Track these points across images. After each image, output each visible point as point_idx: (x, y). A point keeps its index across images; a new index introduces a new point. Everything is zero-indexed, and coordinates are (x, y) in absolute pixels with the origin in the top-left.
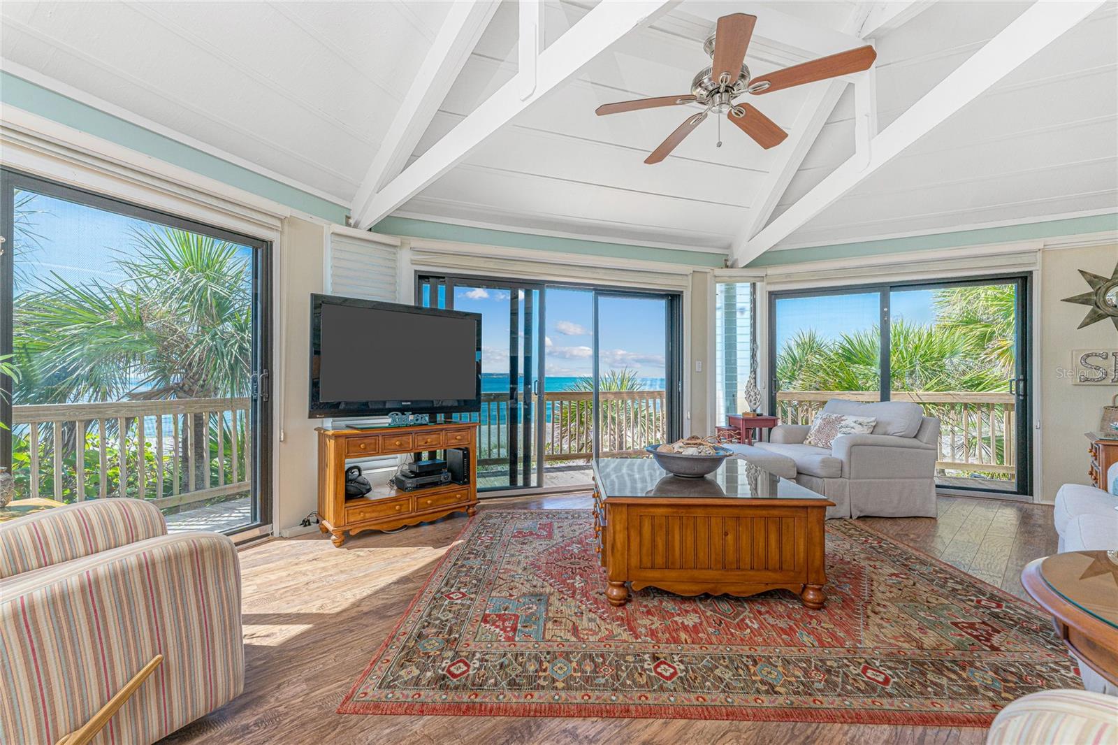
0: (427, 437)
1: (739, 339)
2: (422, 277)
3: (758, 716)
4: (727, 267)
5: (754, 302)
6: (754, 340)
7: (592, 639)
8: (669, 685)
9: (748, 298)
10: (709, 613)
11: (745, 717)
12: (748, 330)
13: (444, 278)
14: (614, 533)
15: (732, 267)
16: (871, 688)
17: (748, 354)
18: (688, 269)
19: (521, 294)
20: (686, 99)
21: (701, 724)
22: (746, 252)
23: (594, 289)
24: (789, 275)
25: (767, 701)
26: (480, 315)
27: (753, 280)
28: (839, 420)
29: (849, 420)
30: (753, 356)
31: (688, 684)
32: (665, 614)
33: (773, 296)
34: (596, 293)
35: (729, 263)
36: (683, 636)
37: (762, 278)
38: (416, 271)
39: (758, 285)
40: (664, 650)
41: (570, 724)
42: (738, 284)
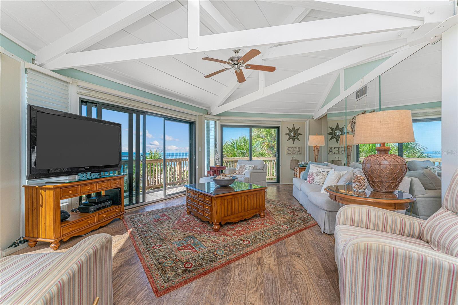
0: (103, 184)
1: (211, 140)
2: (83, 102)
3: (273, 243)
4: (208, 114)
5: (216, 127)
6: (216, 141)
7: (220, 242)
8: (250, 244)
9: (214, 126)
10: (242, 226)
11: (271, 244)
12: (214, 137)
13: (96, 104)
14: (217, 207)
15: (209, 115)
16: (286, 230)
17: (214, 145)
18: (198, 114)
19: (134, 116)
21: (264, 249)
22: (216, 111)
23: (164, 117)
24: (227, 120)
25: (272, 239)
26: (121, 125)
27: (216, 120)
28: (245, 166)
30: (216, 146)
31: (254, 243)
32: (233, 230)
33: (222, 126)
34: (165, 119)
35: (209, 113)
36: (242, 233)
37: (219, 120)
38: (80, 98)
39: (217, 122)
40: (242, 237)
42: (210, 121)
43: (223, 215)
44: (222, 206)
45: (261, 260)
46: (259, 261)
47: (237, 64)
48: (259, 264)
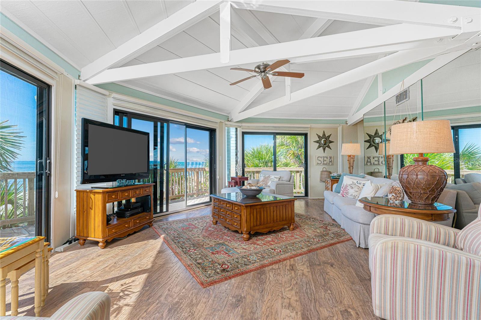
1: (231, 148)
2: (117, 112)
3: (305, 253)
4: (228, 121)
5: (237, 135)
6: (237, 149)
7: (251, 249)
8: (281, 253)
9: (234, 133)
10: (272, 237)
11: (303, 254)
12: (234, 145)
13: (127, 113)
15: (230, 121)
16: (318, 243)
17: (235, 154)
18: (218, 121)
19: (159, 124)
20: (251, 71)
21: (296, 258)
22: (237, 116)
23: (185, 125)
24: (248, 127)
25: (304, 250)
26: (149, 133)
27: (236, 127)
28: (269, 177)
29: (272, 177)
30: (236, 155)
31: (285, 252)
32: (262, 240)
33: (244, 133)
34: (186, 127)
35: (229, 120)
36: (273, 243)
37: (240, 127)
38: (114, 109)
39: (238, 129)
40: (273, 247)
41: (271, 267)
42: (231, 128)
43: (252, 225)
44: (252, 215)
45: (294, 267)
46: (292, 267)
47: (264, 72)
48: (292, 269)
